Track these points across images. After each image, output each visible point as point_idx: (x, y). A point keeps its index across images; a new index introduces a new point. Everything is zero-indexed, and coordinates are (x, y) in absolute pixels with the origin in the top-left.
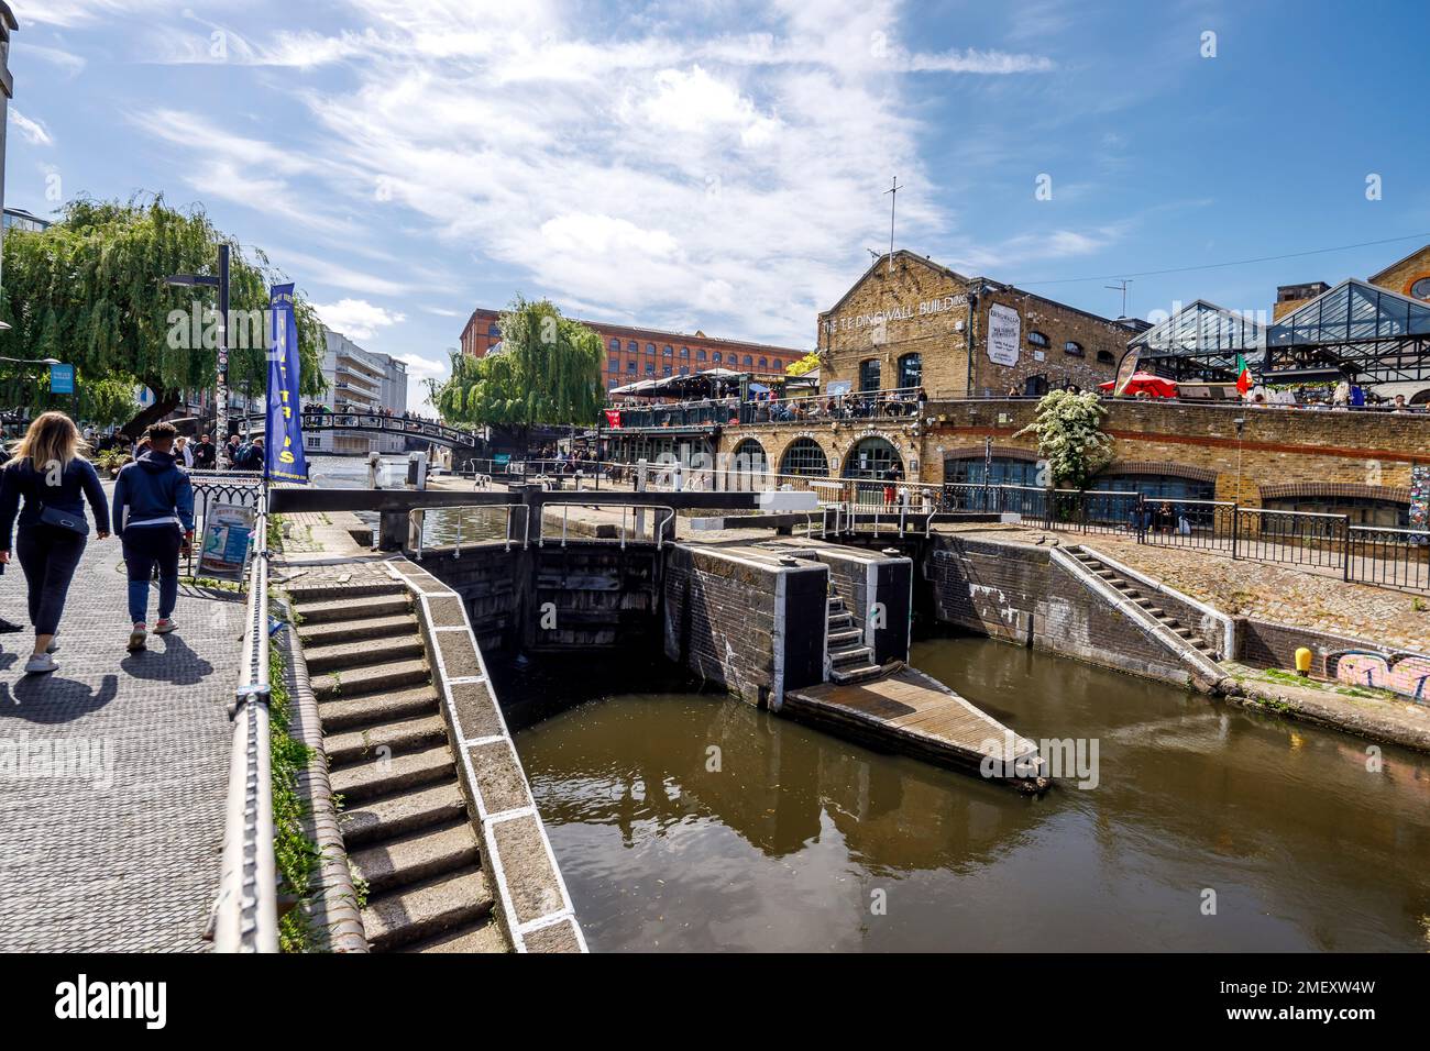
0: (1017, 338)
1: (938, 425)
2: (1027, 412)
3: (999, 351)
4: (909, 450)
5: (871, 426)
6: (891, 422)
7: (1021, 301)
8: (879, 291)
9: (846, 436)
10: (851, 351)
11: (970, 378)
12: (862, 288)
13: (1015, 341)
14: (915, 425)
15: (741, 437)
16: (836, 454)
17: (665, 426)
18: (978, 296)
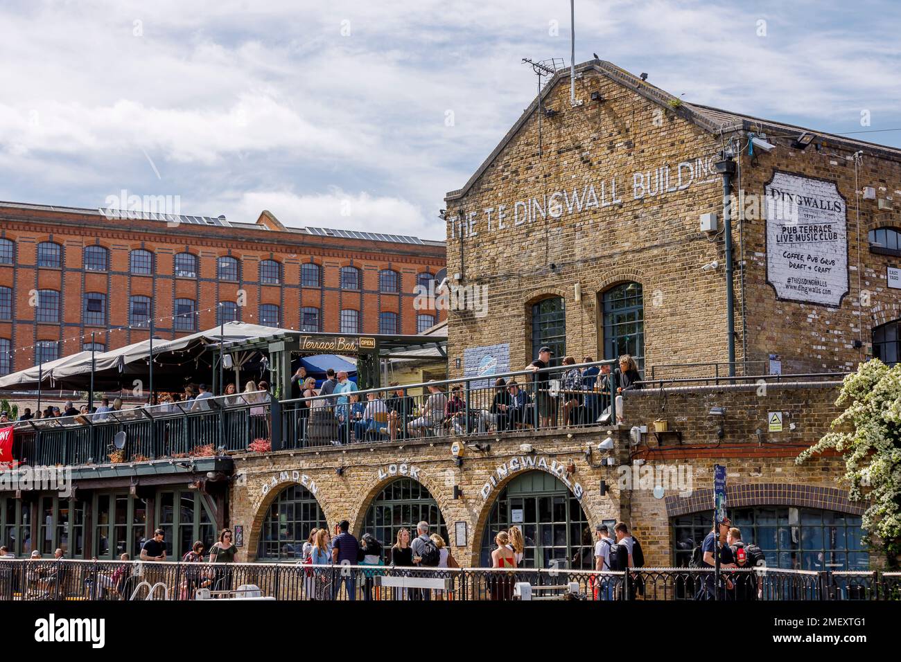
0: (841, 243)
1: (653, 441)
2: (820, 408)
3: (796, 273)
4: (599, 498)
5: (525, 447)
6: (562, 437)
7: (844, 164)
8: (553, 148)
9: (479, 472)
10: (508, 276)
11: (733, 334)
12: (523, 140)
13: (836, 251)
14: (606, 442)
15: (274, 481)
16: (464, 514)
17: (115, 460)
18: (737, 159)
